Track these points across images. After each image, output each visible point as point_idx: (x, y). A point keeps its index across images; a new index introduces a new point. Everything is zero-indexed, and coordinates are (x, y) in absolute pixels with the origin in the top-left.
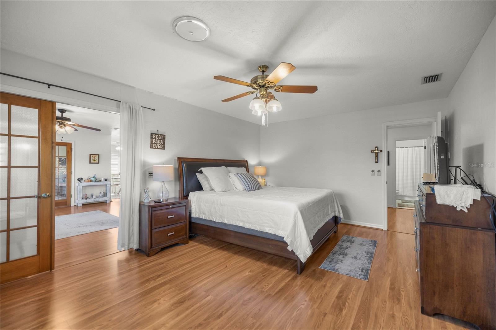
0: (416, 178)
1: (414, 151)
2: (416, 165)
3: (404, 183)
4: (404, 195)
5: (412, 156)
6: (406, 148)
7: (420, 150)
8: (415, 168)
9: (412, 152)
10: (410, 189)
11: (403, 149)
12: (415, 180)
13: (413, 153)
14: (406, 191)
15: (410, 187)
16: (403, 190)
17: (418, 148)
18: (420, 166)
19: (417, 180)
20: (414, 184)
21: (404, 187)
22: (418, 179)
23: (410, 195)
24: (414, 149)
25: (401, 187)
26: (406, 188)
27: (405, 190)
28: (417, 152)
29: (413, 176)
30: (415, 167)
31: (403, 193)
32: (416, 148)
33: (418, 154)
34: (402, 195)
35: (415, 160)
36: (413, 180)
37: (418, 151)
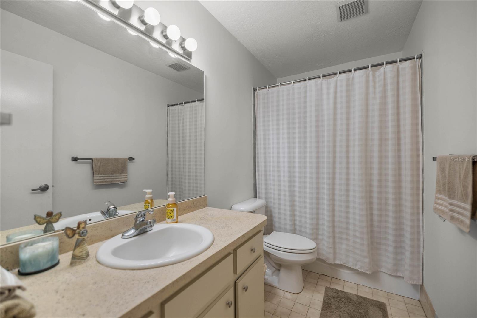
0: (380, 198)
1: (374, 81)
2: (383, 140)
4: (337, 262)
6: (344, 76)
7: (398, 76)
8: (376, 154)
9: (367, 88)
11: (333, 80)
12: (380, 204)
13: (371, 89)
14: (344, 246)
16: (334, 243)
17: (389, 68)
19: (386, 204)
20: (372, 220)
21: (337, 230)
22: (391, 202)
23: (357, 267)
24: (374, 76)
26: (344, 236)
27: (341, 244)
28: (385, 85)
29: (371, 180)
31: (335, 253)
32: (382, 69)
35: (377, 113)
36: (371, 203)
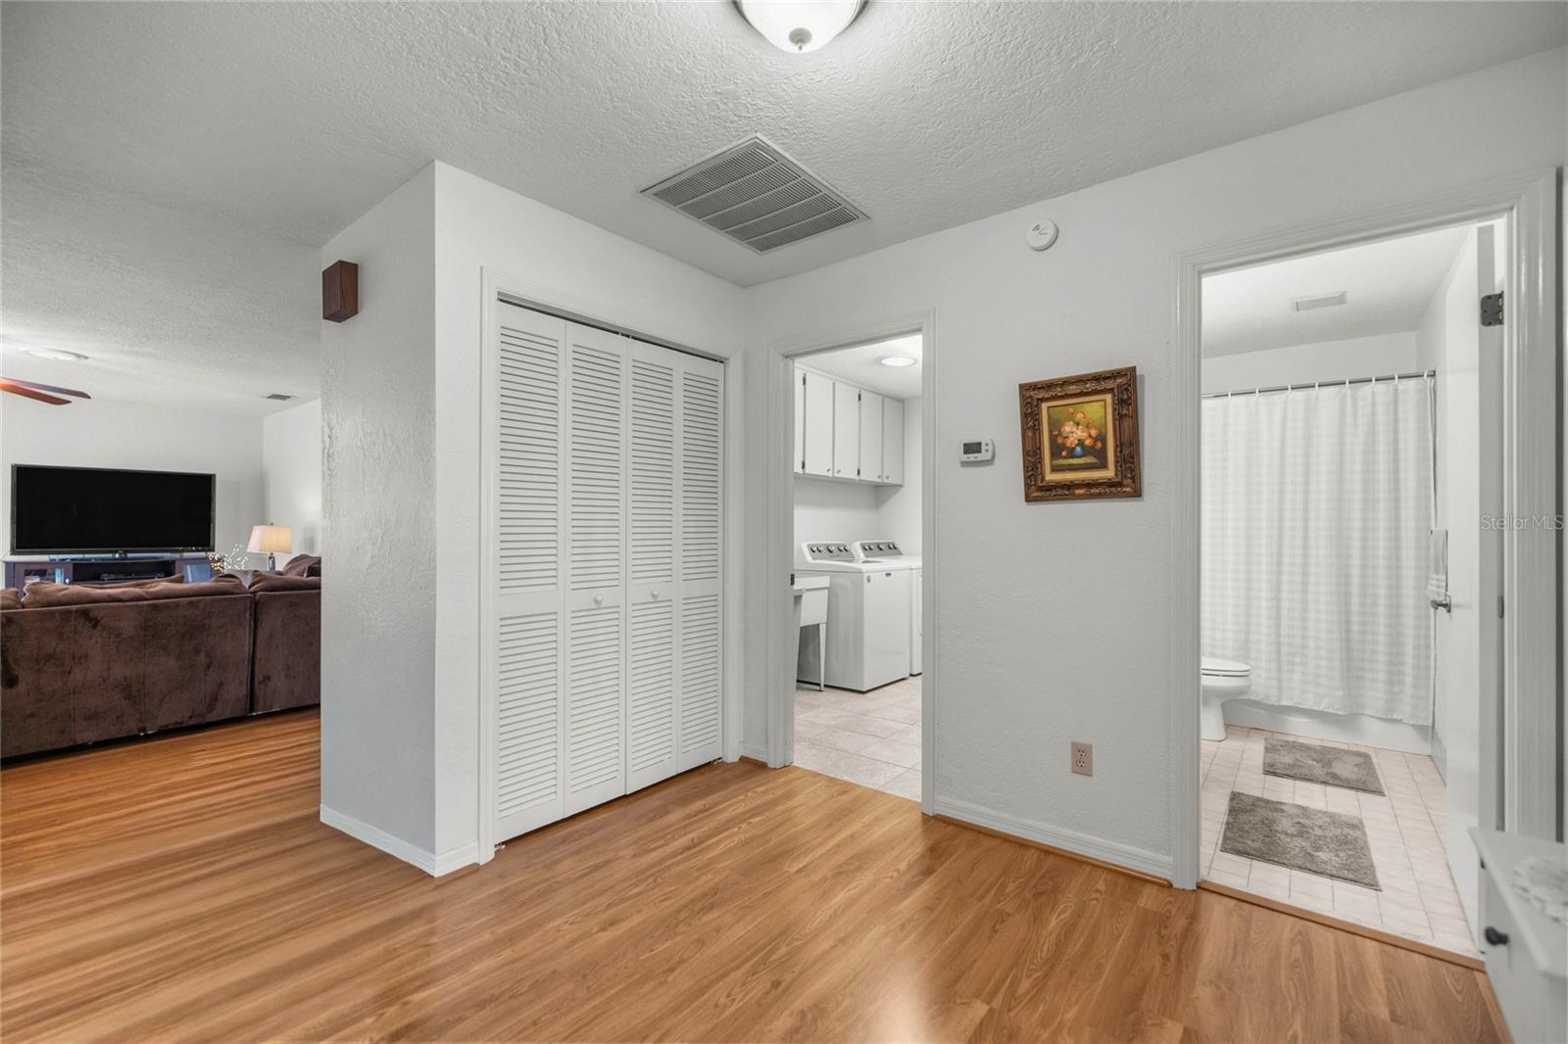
1: (1355, 407)
2: (1369, 502)
3: (1284, 622)
4: (1285, 703)
5: (1342, 444)
6: (1300, 394)
7: (1396, 402)
9: (1343, 416)
10: (1323, 663)
11: (1278, 398)
13: (1349, 420)
14: (1297, 676)
15: (1323, 653)
16: (1279, 671)
17: (1381, 387)
18: (1397, 509)
21: (1284, 650)
23: (1321, 707)
24: (1354, 399)
25: (1263, 647)
26: (1298, 659)
27: (1292, 671)
28: (1373, 414)
30: (1357, 515)
31: (1280, 688)
32: (1367, 388)
33: (1381, 428)
34: (1273, 701)
37: (1380, 409)
